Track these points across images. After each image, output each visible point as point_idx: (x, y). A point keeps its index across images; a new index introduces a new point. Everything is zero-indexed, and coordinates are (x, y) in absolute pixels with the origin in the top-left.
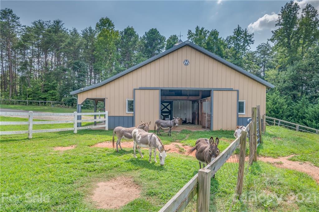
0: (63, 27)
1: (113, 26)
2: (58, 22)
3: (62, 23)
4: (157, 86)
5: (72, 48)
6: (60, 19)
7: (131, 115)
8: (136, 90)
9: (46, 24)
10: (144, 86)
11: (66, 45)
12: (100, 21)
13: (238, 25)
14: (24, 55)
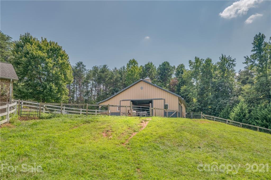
0: (108, 69)
1: (137, 63)
2: (105, 66)
3: (107, 66)
4: (130, 99)
5: (112, 81)
6: (106, 64)
7: (119, 112)
8: (121, 101)
9: (99, 68)
10: (124, 99)
11: (109, 79)
12: (129, 62)
13: (222, 54)
14: (87, 86)
